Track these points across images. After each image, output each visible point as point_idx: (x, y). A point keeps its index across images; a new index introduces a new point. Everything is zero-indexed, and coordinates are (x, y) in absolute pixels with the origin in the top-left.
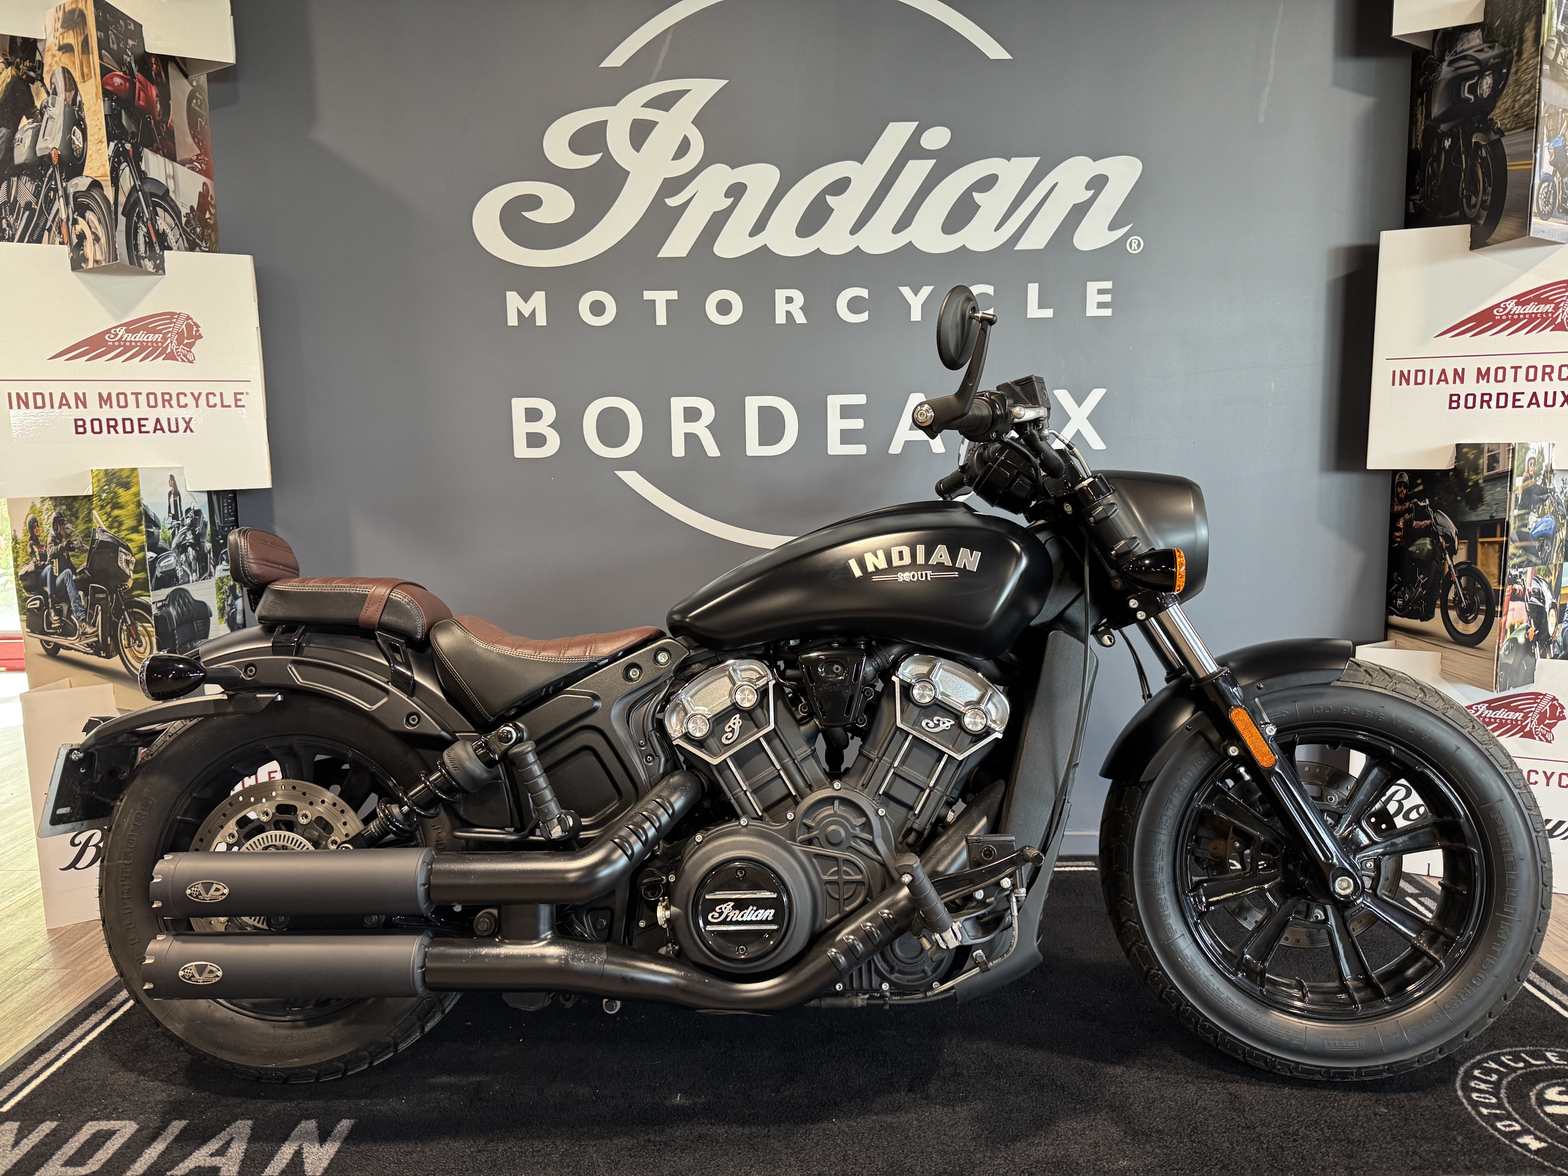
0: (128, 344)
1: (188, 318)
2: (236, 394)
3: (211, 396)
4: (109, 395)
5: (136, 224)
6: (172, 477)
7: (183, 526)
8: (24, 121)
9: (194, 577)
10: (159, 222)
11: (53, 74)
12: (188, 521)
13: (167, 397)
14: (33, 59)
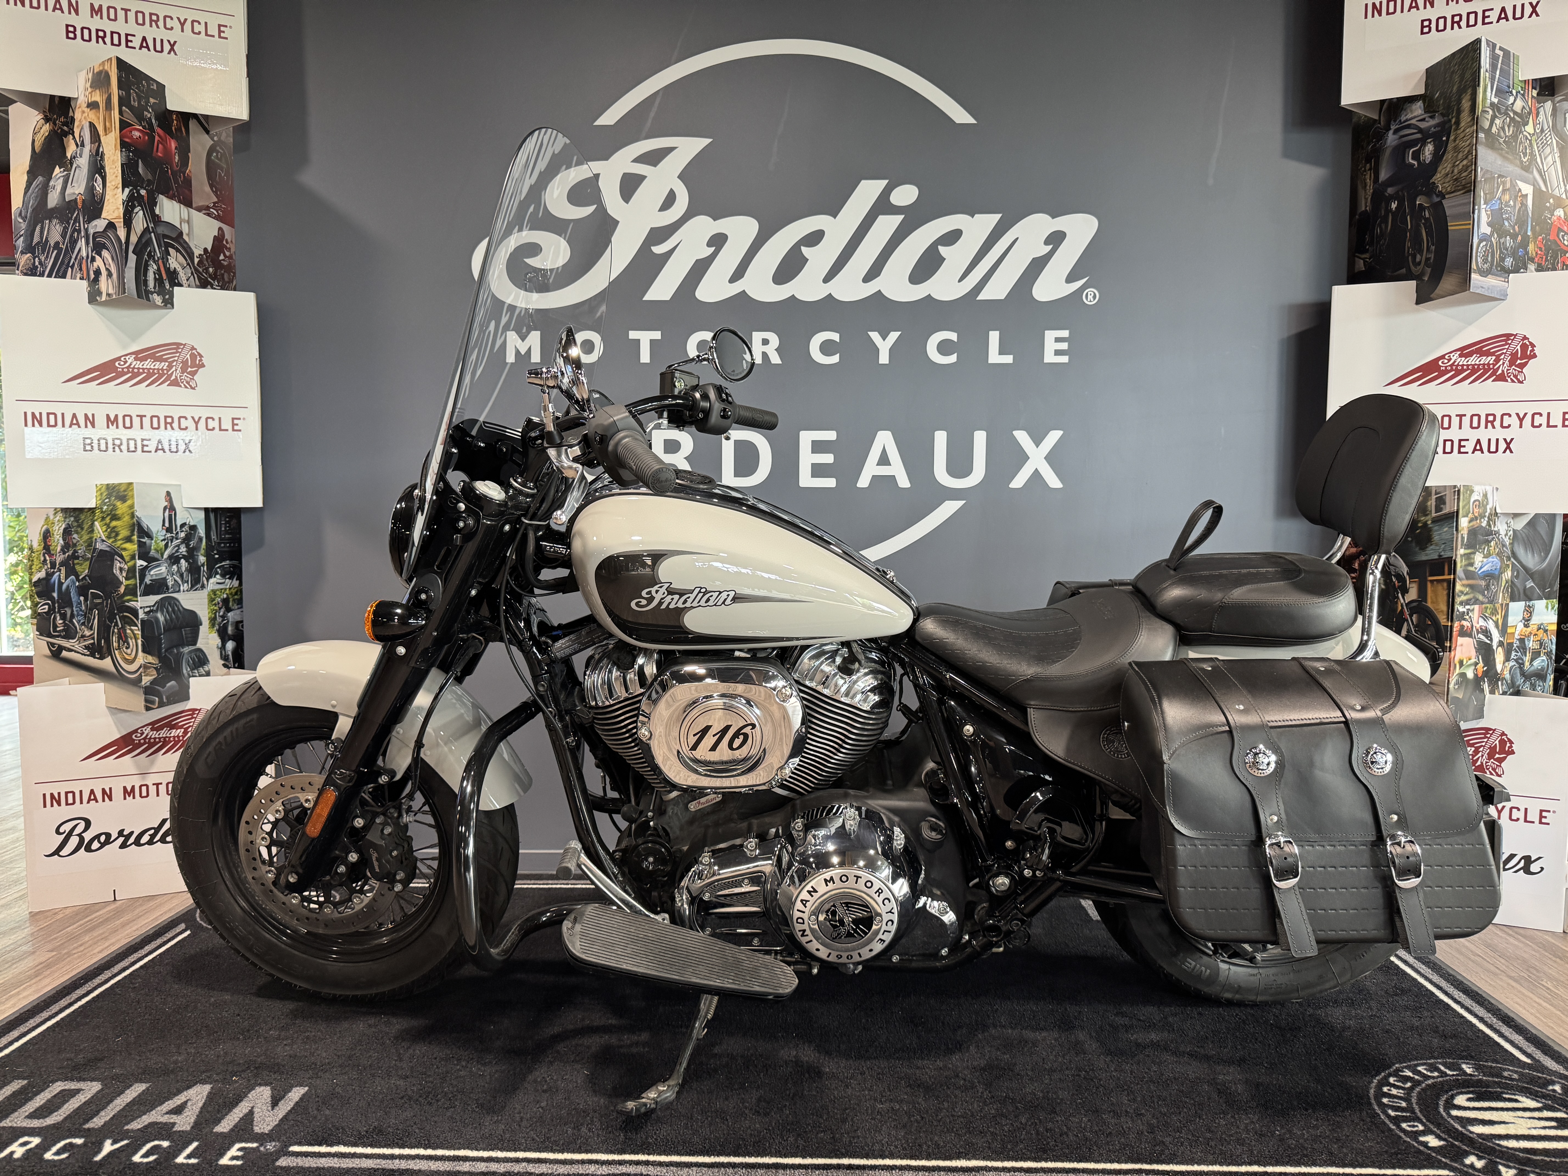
0: (136, 370)
1: (193, 348)
2: (233, 419)
3: (210, 421)
4: (116, 416)
5: (147, 262)
6: (168, 493)
7: (177, 539)
8: (57, 170)
9: (185, 587)
10: (170, 261)
11: (82, 128)
12: (182, 535)
13: (169, 420)
14: (66, 114)
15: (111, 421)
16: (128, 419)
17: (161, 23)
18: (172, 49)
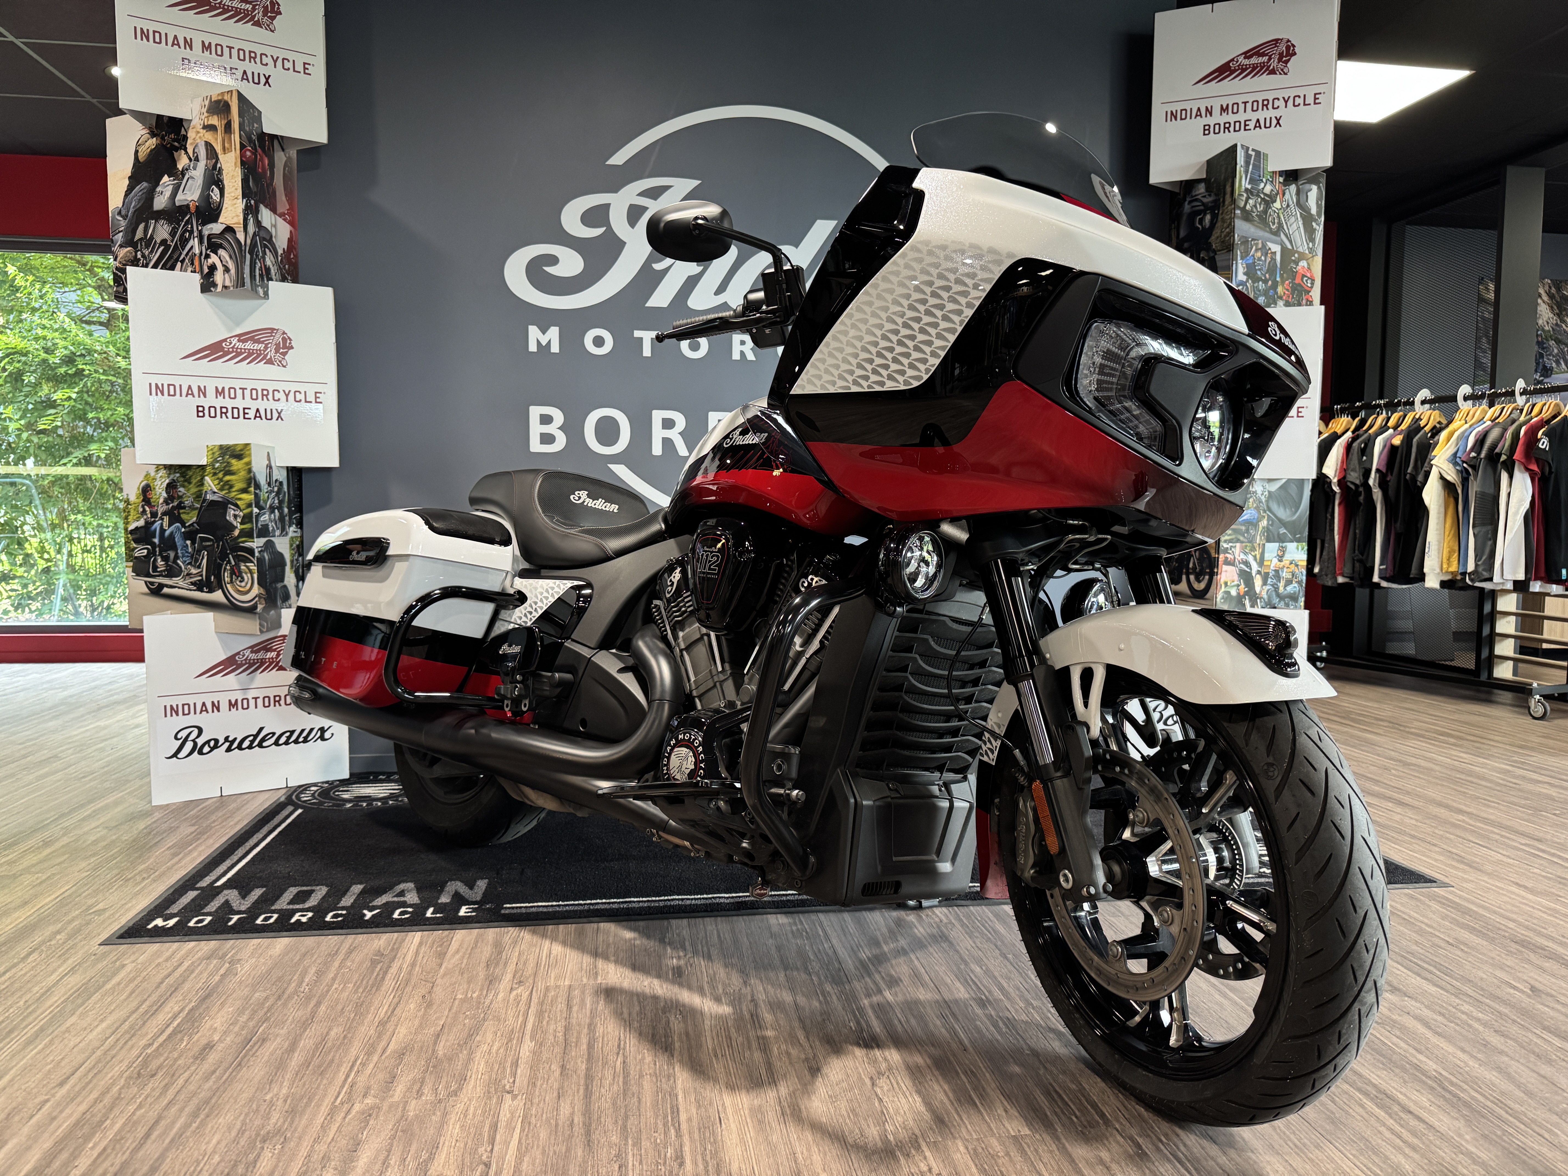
0: (238, 350)
1: (284, 333)
2: (316, 393)
3: (297, 394)
4: (223, 388)
5: (255, 260)
6: (269, 454)
7: (273, 492)
8: (166, 178)
9: (278, 533)
10: (267, 261)
11: (196, 146)
12: (276, 489)
13: (265, 393)
15: (219, 392)
16: (232, 391)
17: (258, 60)
18: (267, 82)
